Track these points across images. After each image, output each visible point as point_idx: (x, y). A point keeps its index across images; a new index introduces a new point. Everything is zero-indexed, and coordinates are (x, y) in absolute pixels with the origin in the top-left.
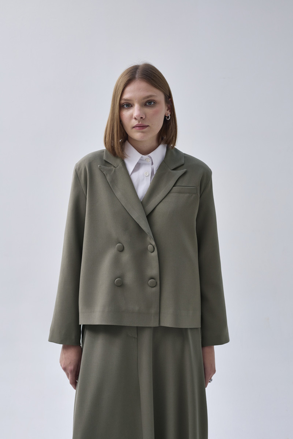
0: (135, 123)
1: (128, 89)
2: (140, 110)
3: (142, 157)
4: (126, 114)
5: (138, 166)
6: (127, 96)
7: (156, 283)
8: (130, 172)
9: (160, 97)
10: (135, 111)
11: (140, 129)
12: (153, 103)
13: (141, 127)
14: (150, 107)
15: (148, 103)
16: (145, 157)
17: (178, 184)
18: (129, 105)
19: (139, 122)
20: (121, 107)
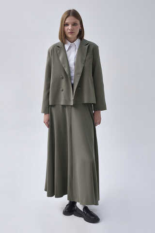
0: (69, 31)
1: (67, 19)
2: (71, 27)
4: (66, 28)
5: (70, 47)
6: (66, 22)
8: (67, 50)
9: (78, 22)
10: (70, 27)
12: (76, 24)
13: (71, 33)
15: (74, 24)
16: (72, 44)
18: (67, 25)
19: (71, 31)
20: (65, 25)
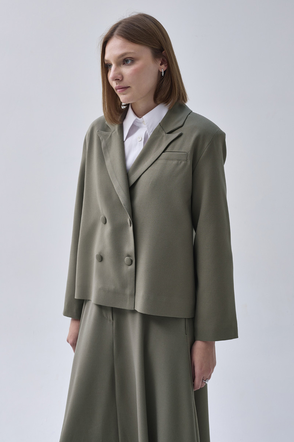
3: (137, 119)
7: (132, 261)
11: (122, 91)
12: (130, 62)
14: (128, 65)
17: (168, 149)
19: (117, 84)
